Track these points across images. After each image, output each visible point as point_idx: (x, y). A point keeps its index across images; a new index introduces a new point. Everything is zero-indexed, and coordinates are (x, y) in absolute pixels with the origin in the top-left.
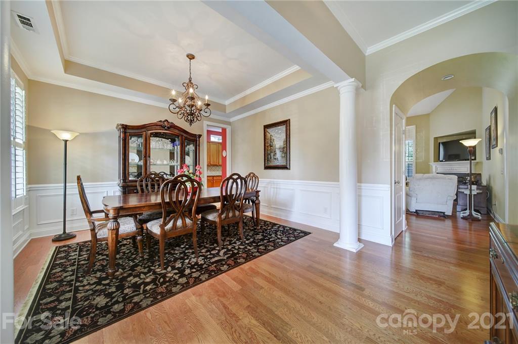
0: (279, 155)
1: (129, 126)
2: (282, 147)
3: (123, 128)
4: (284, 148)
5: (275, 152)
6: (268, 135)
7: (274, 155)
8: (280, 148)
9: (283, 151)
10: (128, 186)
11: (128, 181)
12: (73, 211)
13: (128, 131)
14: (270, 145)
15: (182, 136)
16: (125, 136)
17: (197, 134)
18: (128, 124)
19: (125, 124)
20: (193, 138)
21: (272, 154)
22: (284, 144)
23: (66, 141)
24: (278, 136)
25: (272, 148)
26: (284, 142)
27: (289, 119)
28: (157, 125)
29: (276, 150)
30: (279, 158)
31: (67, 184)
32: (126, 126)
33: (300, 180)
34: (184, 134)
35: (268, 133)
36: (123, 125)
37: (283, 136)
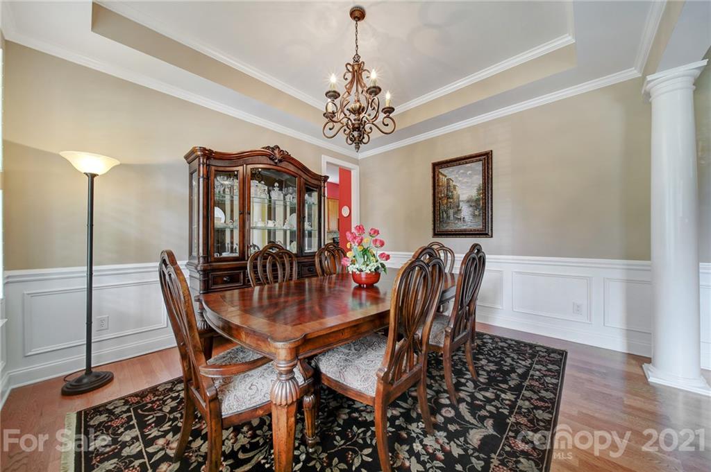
0: (466, 212)
1: (216, 153)
2: (474, 198)
3: (204, 155)
4: (478, 200)
5: (458, 206)
6: (443, 180)
7: (455, 213)
8: (468, 201)
9: (476, 207)
10: (214, 270)
11: (213, 259)
12: (102, 321)
13: (213, 162)
14: (447, 195)
15: (301, 176)
16: (207, 172)
17: (323, 175)
18: (214, 150)
19: (208, 148)
20: (316, 182)
21: (451, 212)
22: (479, 194)
23: (92, 177)
24: (465, 180)
25: (450, 200)
26: (478, 190)
27: (492, 151)
28: (262, 155)
29: (461, 204)
30: (467, 219)
31: (94, 268)
32: (211, 152)
33: (513, 254)
34: (302, 174)
35: (443, 175)
36: (205, 149)
37: (478, 180)
